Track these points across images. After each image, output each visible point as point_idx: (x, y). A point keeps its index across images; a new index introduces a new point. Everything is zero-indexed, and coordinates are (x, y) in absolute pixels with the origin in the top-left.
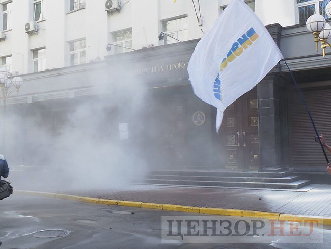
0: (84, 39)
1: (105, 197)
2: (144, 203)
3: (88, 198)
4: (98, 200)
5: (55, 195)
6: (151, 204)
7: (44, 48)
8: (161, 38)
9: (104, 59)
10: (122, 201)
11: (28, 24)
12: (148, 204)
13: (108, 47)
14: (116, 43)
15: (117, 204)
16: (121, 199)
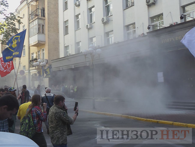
0: (134, 23)
1: (150, 118)
2: (175, 123)
3: (140, 118)
4: (146, 119)
5: (121, 116)
6: (179, 123)
7: (112, 31)
8: (182, 18)
9: (147, 34)
10: (161, 121)
11: (103, 19)
12: (177, 123)
13: (148, 27)
14: (153, 24)
15: (158, 122)
16: (160, 119)
